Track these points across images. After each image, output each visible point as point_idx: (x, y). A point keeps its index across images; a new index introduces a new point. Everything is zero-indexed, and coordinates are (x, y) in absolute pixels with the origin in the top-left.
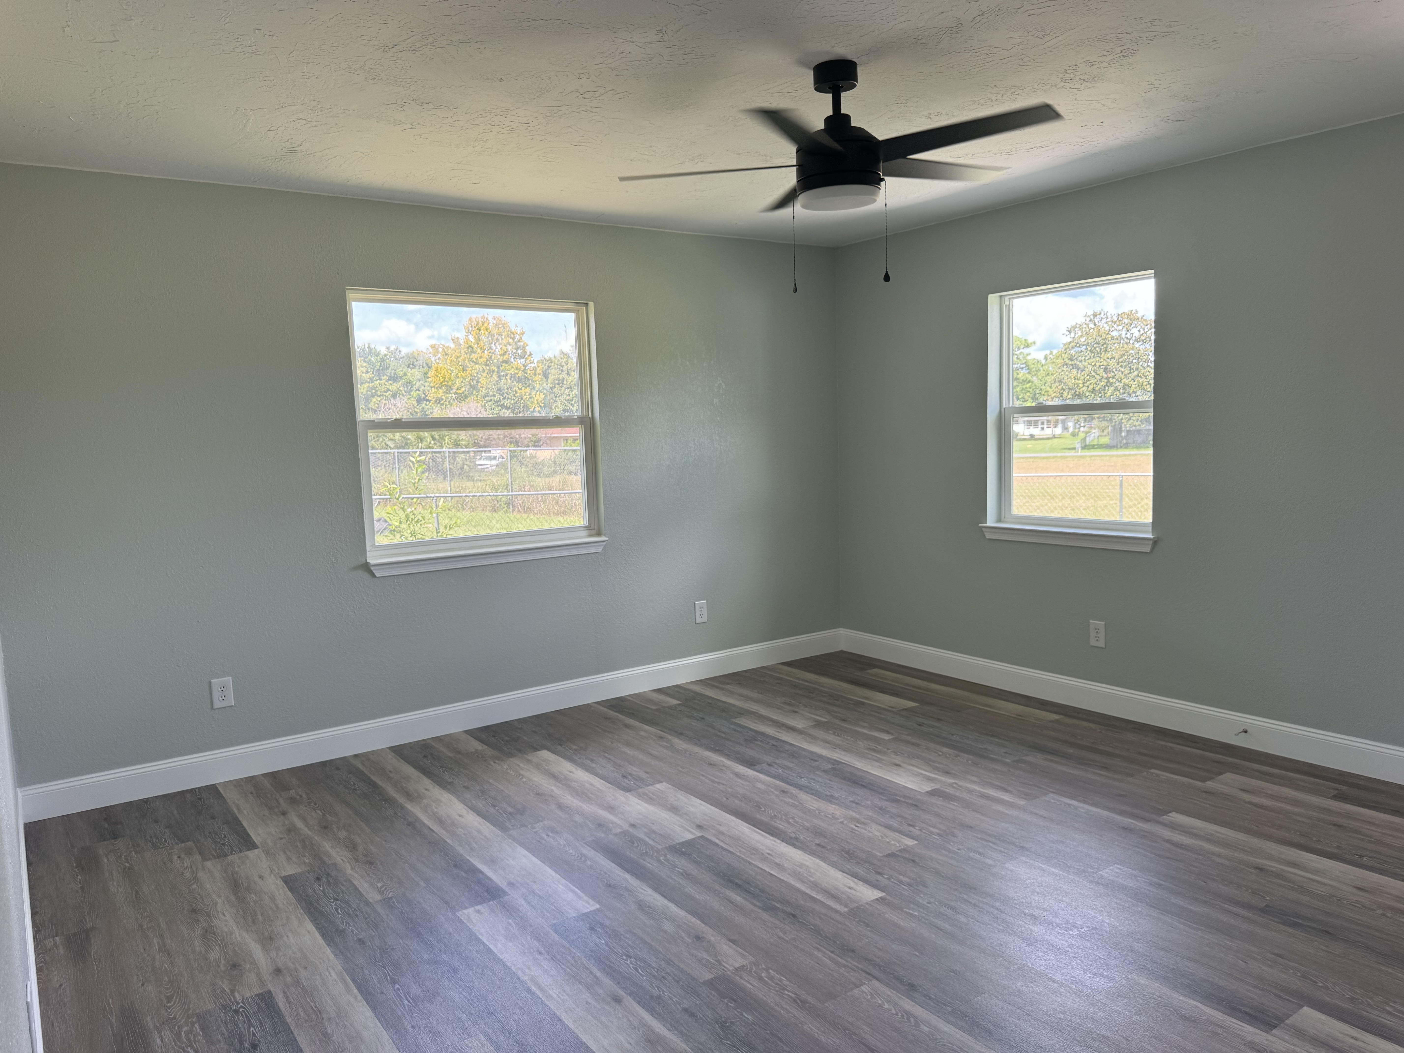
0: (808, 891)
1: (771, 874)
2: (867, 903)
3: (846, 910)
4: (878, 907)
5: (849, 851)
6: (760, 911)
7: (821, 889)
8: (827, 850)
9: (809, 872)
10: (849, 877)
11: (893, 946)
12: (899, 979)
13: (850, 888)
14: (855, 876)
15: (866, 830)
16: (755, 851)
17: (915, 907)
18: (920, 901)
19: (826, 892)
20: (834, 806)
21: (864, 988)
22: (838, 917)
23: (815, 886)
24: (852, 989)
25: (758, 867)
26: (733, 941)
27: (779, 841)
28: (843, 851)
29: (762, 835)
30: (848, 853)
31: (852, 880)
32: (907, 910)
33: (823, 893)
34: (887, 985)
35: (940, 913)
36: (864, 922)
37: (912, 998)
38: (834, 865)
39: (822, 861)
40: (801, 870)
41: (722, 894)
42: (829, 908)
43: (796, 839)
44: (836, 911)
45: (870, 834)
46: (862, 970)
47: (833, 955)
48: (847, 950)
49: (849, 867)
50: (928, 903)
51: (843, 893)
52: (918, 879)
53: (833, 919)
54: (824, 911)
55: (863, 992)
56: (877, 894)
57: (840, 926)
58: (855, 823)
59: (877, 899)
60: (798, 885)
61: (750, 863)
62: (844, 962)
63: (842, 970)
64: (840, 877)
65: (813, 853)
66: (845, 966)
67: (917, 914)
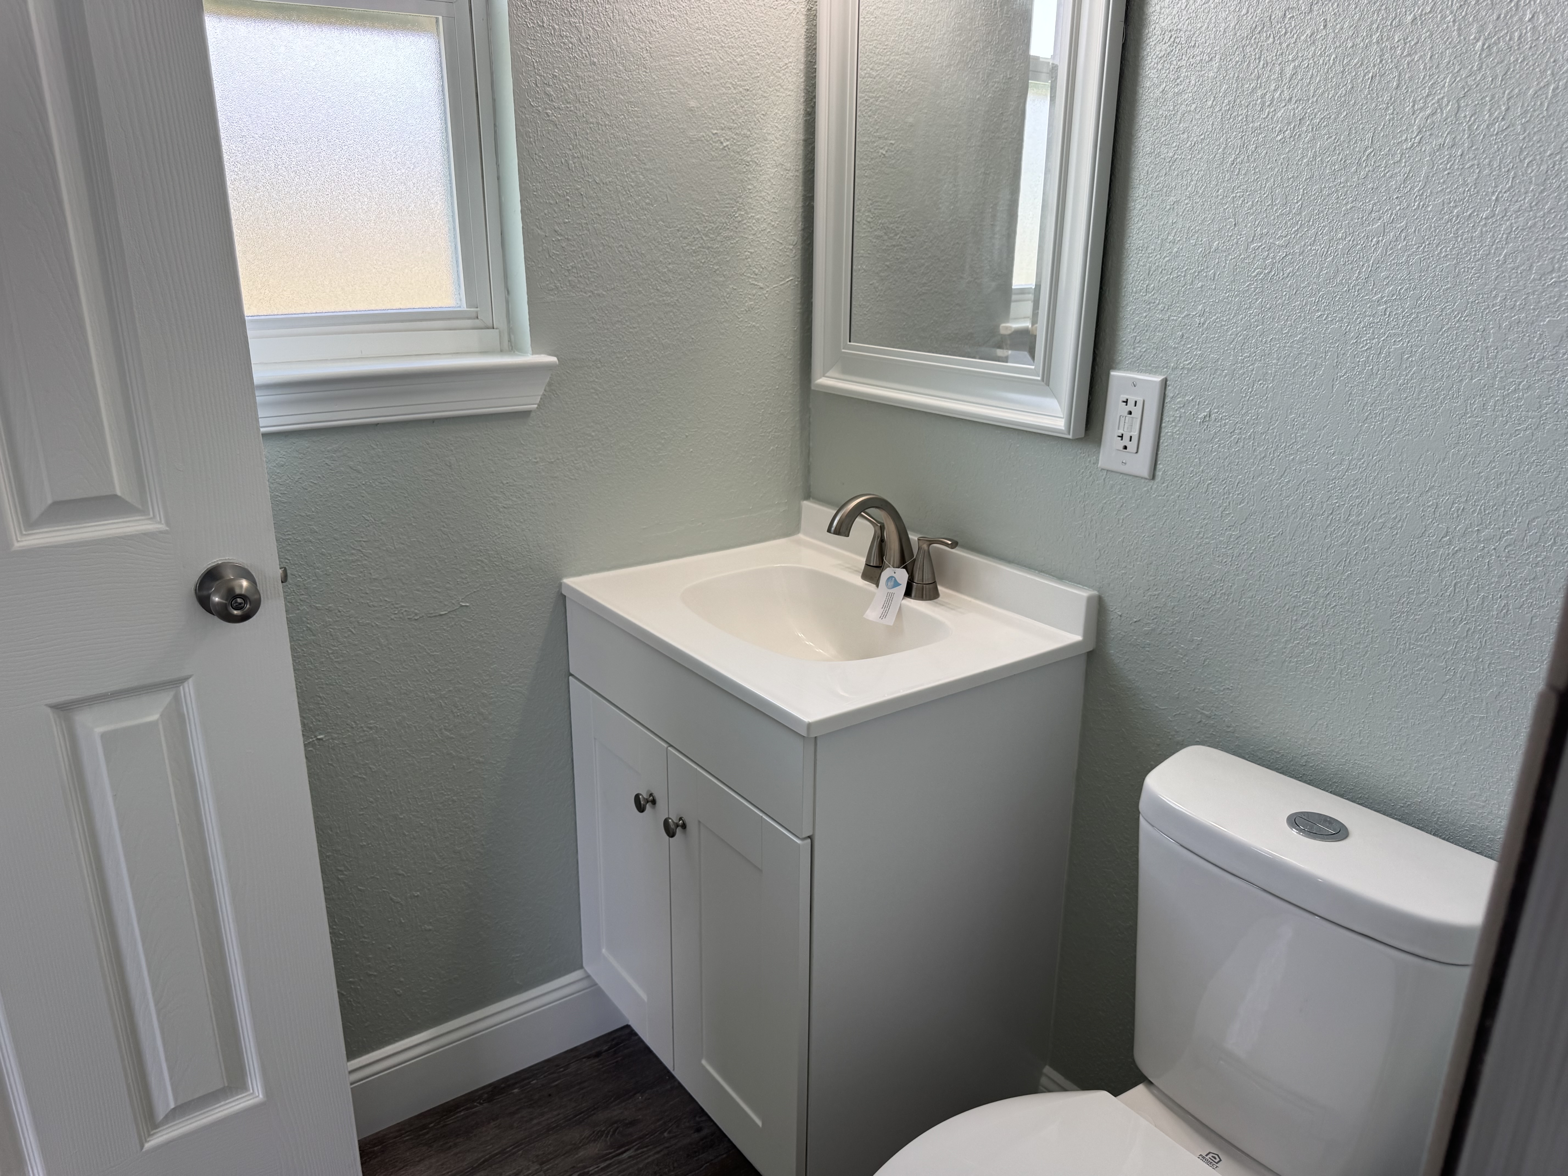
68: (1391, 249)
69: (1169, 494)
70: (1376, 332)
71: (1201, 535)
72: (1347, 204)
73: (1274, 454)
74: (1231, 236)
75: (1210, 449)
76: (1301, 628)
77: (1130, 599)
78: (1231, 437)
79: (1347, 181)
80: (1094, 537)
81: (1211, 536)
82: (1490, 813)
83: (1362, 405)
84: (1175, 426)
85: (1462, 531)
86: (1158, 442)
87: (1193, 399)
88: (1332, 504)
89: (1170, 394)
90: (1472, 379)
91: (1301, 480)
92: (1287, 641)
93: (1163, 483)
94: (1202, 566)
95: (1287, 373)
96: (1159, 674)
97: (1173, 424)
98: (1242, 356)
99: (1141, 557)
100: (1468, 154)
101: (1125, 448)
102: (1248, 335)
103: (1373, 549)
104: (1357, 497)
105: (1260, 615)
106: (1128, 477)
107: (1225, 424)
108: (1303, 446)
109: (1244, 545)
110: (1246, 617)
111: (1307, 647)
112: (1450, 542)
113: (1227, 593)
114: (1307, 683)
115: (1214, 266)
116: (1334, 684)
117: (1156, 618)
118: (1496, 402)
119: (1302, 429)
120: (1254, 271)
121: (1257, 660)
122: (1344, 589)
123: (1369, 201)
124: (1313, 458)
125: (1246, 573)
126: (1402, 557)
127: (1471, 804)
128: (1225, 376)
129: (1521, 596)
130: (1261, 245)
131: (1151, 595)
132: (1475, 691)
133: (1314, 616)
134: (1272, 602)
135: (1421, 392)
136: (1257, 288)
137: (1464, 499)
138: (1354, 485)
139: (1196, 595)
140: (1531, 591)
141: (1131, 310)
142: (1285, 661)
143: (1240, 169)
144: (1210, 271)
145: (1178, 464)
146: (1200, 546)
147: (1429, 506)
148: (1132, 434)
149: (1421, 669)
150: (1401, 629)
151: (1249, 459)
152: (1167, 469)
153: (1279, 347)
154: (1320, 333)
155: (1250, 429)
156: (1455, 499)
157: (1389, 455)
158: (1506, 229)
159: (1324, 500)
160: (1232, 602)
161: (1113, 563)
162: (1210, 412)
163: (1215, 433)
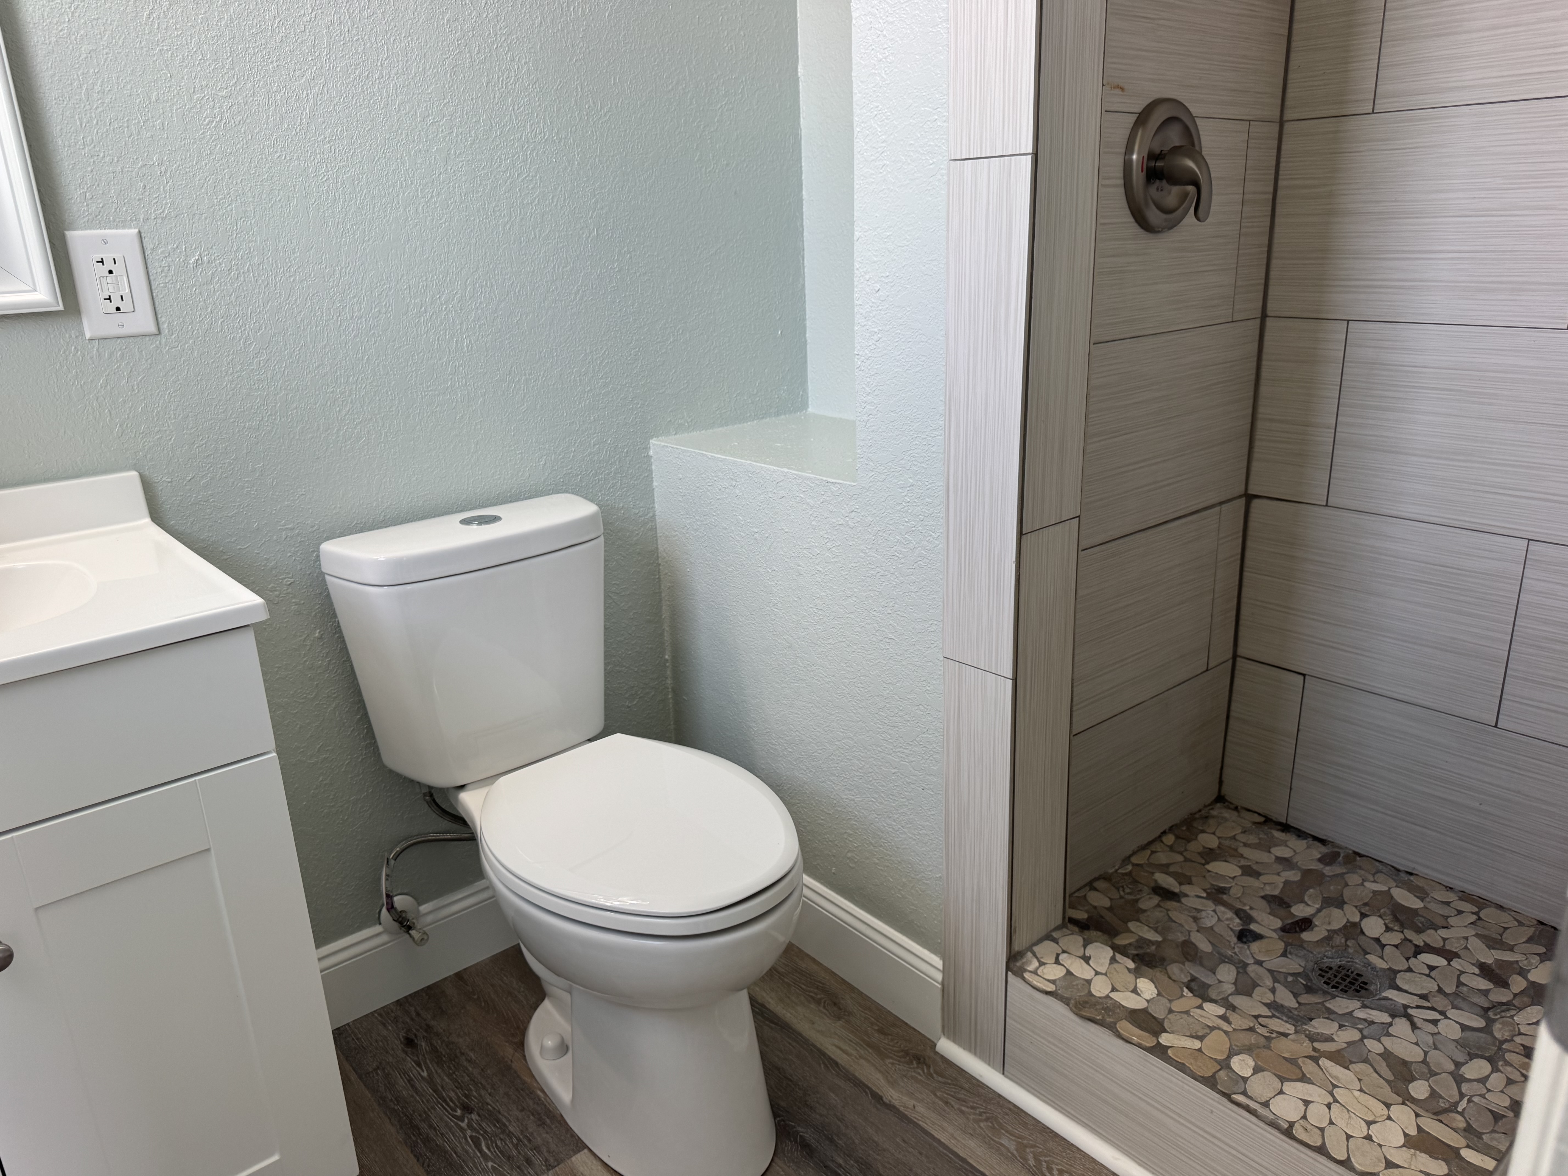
68: (320, 100)
69: (182, 344)
70: (328, 166)
71: (231, 371)
72: (272, 62)
73: (275, 279)
74: (169, 87)
75: (212, 289)
76: (345, 415)
77: (176, 460)
78: (229, 274)
79: (266, 43)
80: (108, 415)
81: (241, 368)
82: (505, 479)
83: (336, 225)
84: (166, 276)
85: (430, 301)
86: (152, 296)
87: (177, 247)
88: (337, 308)
89: (148, 246)
90: (404, 193)
91: (306, 295)
92: (337, 430)
93: (172, 335)
94: (241, 399)
95: (265, 208)
96: (231, 517)
97: (163, 274)
98: (217, 198)
99: (175, 414)
100: (352, 30)
101: (118, 309)
102: (217, 179)
103: (378, 333)
104: (354, 297)
105: (308, 420)
106: (128, 340)
107: (220, 264)
108: (299, 267)
109: (275, 366)
110: (297, 427)
111: (355, 428)
112: (426, 311)
113: (273, 413)
114: (365, 455)
115: (160, 116)
116: (384, 446)
117: (211, 467)
118: (423, 207)
119: (294, 253)
120: (204, 120)
121: (318, 458)
122: (367, 371)
123: (291, 61)
124: (310, 275)
125: (285, 389)
126: (399, 332)
127: (493, 480)
128: (206, 219)
129: (476, 333)
130: (204, 96)
131: (198, 447)
132: (471, 406)
133: (352, 402)
134: (315, 404)
135: (374, 207)
136: (212, 135)
137: (424, 278)
138: (349, 289)
139: (244, 427)
140: (480, 327)
141: (68, 165)
142: (342, 447)
143: (159, 23)
144: (156, 121)
145: (183, 312)
146: (233, 381)
147: (405, 289)
148: (122, 293)
149: (436, 407)
150: (415, 384)
151: (254, 290)
152: (171, 320)
153: (251, 187)
154: (283, 171)
155: (246, 263)
156: (419, 280)
157: (367, 259)
158: (393, 87)
159: (330, 306)
160: (281, 419)
161: (143, 433)
162: (200, 255)
163: (213, 274)
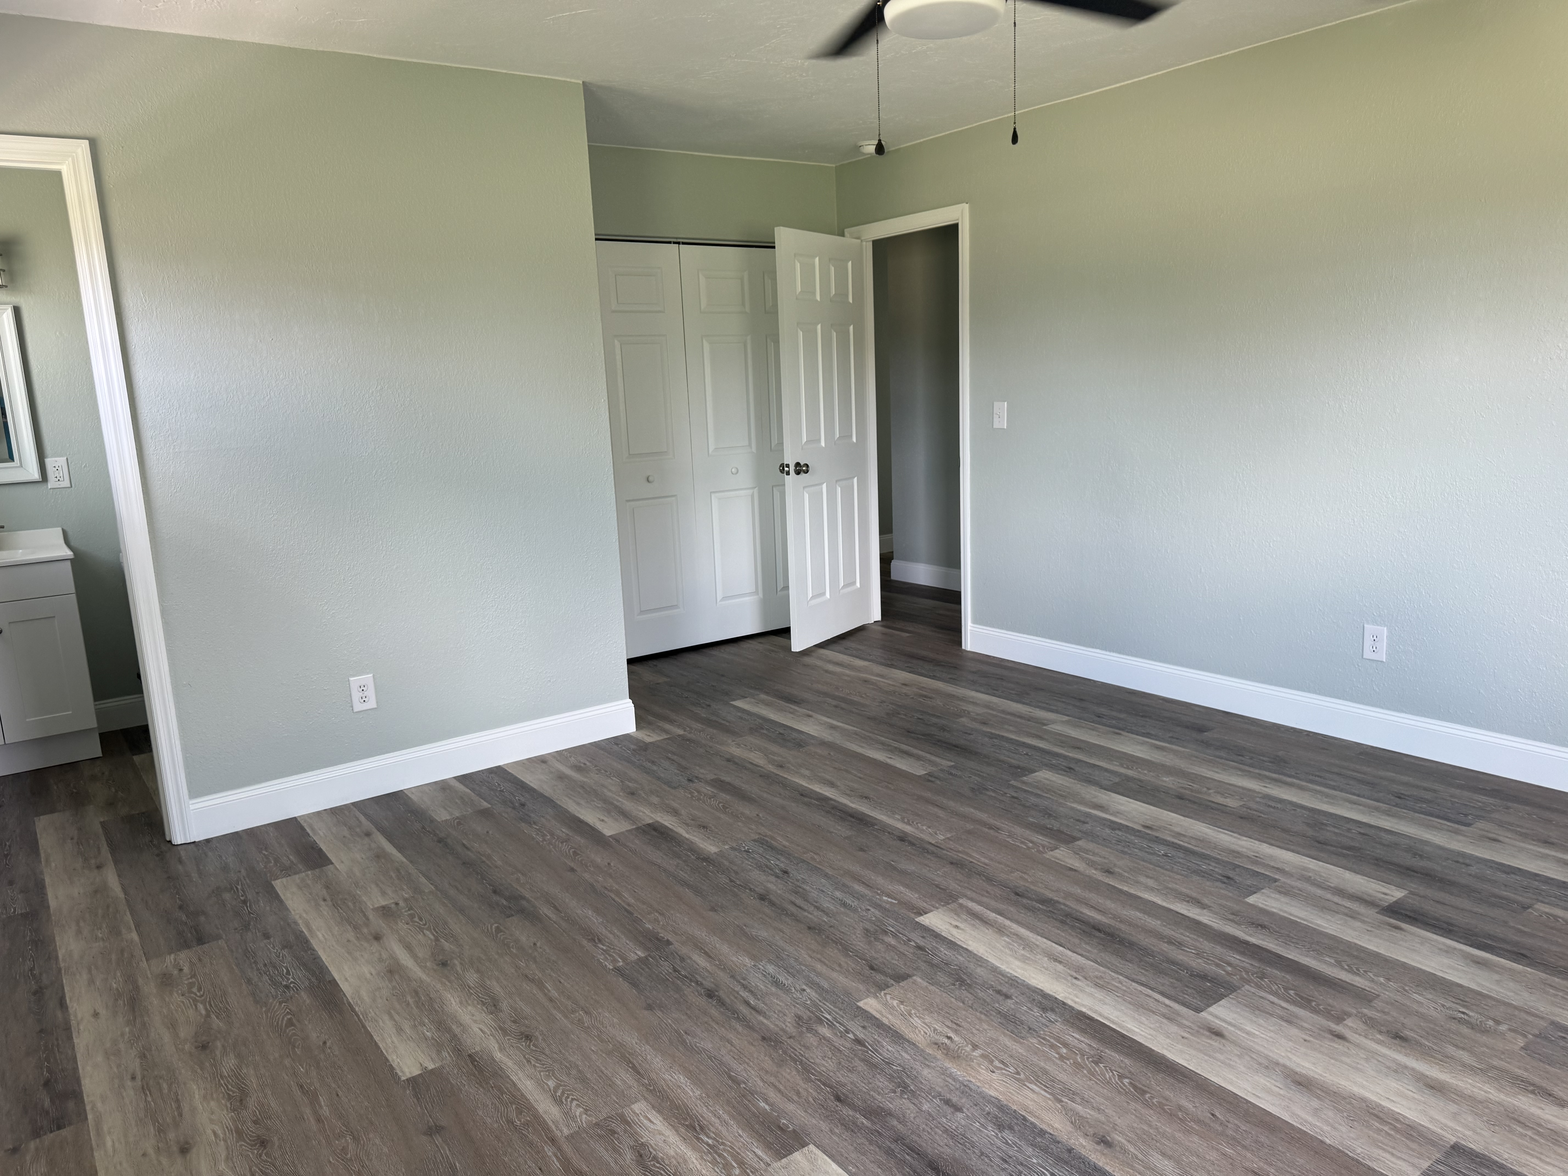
0: (1008, 923)
1: (1061, 945)
2: (937, 908)
3: (961, 901)
4: (925, 904)
5: (961, 985)
6: (1056, 898)
7: (993, 926)
8: (992, 986)
9: (1011, 950)
10: (959, 943)
11: (914, 868)
12: (912, 844)
13: (957, 927)
14: (952, 945)
15: (935, 1030)
16: (1100, 984)
17: (884, 904)
18: (877, 912)
19: (985, 922)
20: (992, 1093)
21: (942, 837)
22: (969, 893)
23: (1001, 930)
24: (952, 837)
25: (1082, 955)
26: (1071, 869)
27: (1070, 1002)
28: (970, 986)
29: (1101, 1015)
30: (962, 982)
31: (955, 938)
32: (894, 901)
33: (989, 920)
34: (922, 840)
35: (859, 899)
36: (940, 888)
37: (903, 832)
38: (979, 961)
39: (997, 968)
40: (1023, 952)
41: (1110, 918)
42: (980, 903)
43: (1044, 1009)
44: (972, 900)
45: (928, 1019)
46: (943, 849)
47: (971, 860)
48: (956, 864)
49: (960, 957)
50: (869, 910)
51: (966, 921)
52: (872, 939)
53: (974, 891)
54: (985, 899)
55: (943, 835)
56: (925, 920)
57: (966, 885)
58: (952, 1046)
59: (926, 913)
60: (1023, 931)
61: (1096, 962)
62: (960, 855)
63: (961, 849)
64: (970, 943)
65: (1014, 982)
66: (959, 852)
67: (884, 898)
69: (79, 490)
86: (70, 476)
87: (79, 462)
89: (70, 462)
93: (76, 487)
97: (74, 470)
101: (59, 480)
106: (61, 489)
145: (79, 480)
148: (60, 476)
152: (76, 483)
162: (86, 464)
